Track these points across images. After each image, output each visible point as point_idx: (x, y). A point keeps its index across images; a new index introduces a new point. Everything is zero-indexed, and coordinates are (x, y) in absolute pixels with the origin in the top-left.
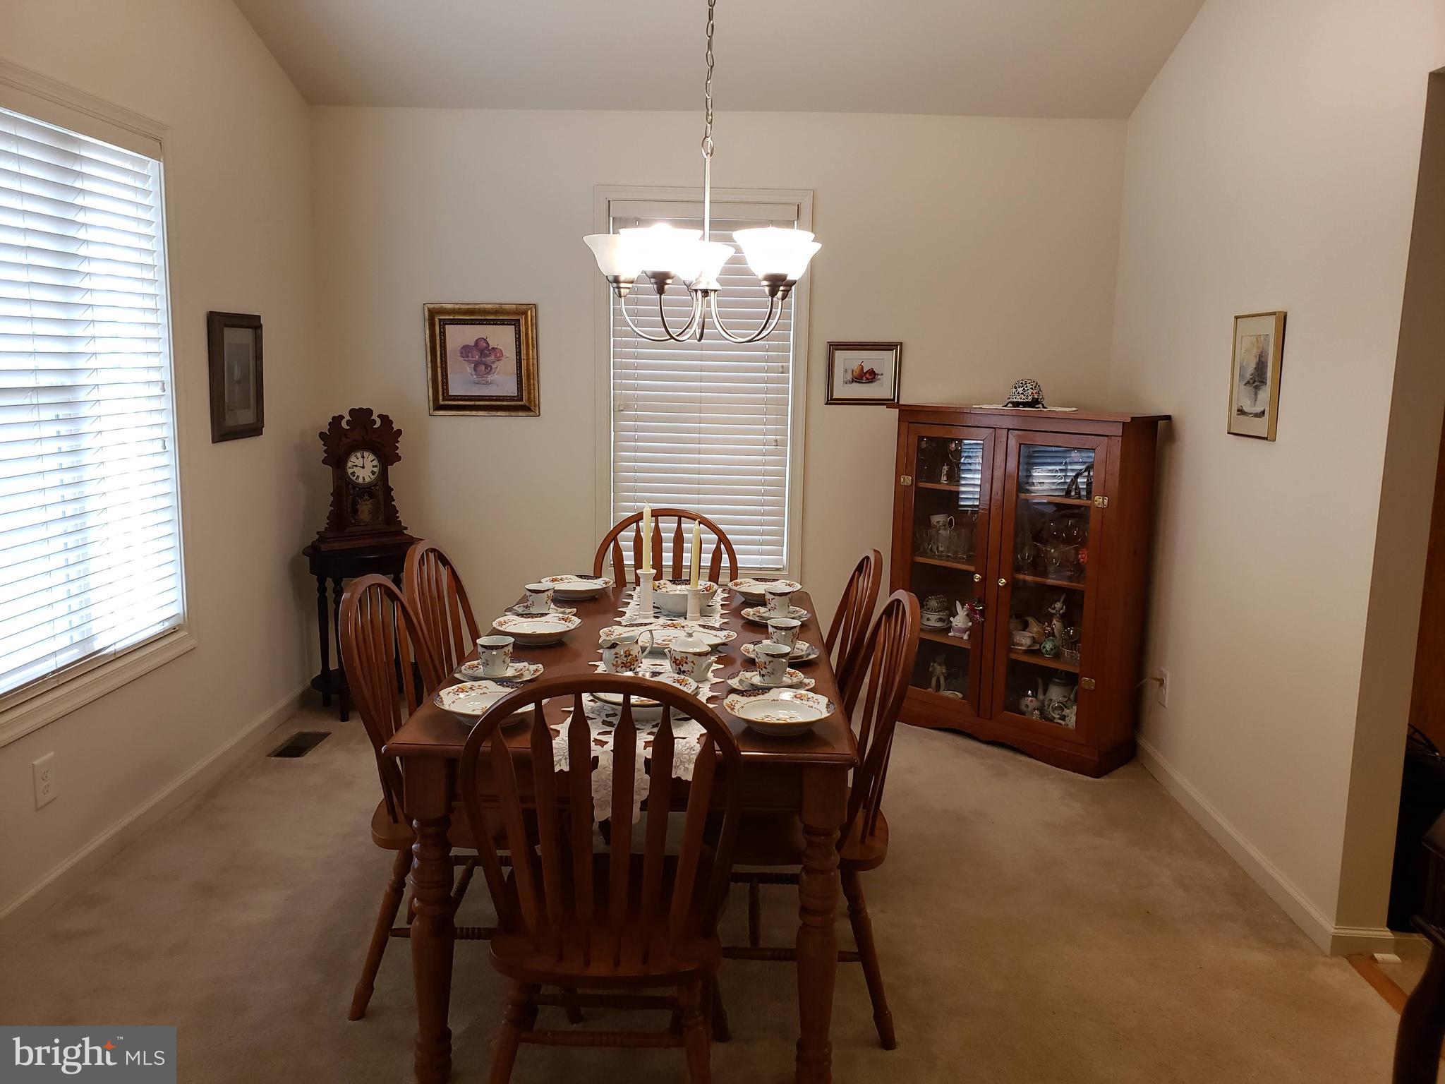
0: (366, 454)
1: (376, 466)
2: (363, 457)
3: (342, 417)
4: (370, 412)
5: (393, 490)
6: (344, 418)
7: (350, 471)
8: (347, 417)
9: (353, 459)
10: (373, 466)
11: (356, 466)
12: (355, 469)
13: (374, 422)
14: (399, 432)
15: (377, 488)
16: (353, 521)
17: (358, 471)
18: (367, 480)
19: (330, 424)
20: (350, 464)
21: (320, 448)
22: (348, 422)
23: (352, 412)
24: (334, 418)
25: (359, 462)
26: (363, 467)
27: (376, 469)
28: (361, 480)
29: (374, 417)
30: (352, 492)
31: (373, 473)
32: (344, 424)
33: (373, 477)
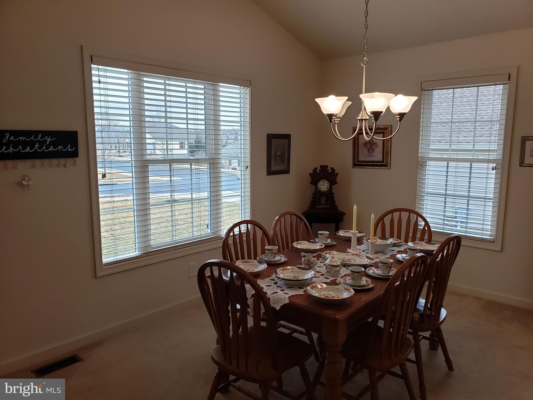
0: (325, 181)
1: (328, 185)
2: (324, 182)
3: (317, 168)
4: (327, 166)
5: (334, 194)
6: (318, 168)
7: (319, 187)
8: (319, 168)
9: (320, 182)
10: (327, 185)
11: (321, 185)
12: (321, 186)
13: (328, 170)
14: (338, 174)
15: (328, 193)
16: (319, 204)
17: (322, 187)
18: (325, 190)
19: (313, 170)
20: (319, 184)
21: (309, 179)
22: (319, 170)
23: (321, 166)
24: (315, 168)
25: (322, 184)
26: (324, 186)
27: (328, 187)
28: (322, 190)
29: (329, 168)
30: (319, 194)
31: (327, 188)
32: (318, 170)
33: (327, 189)
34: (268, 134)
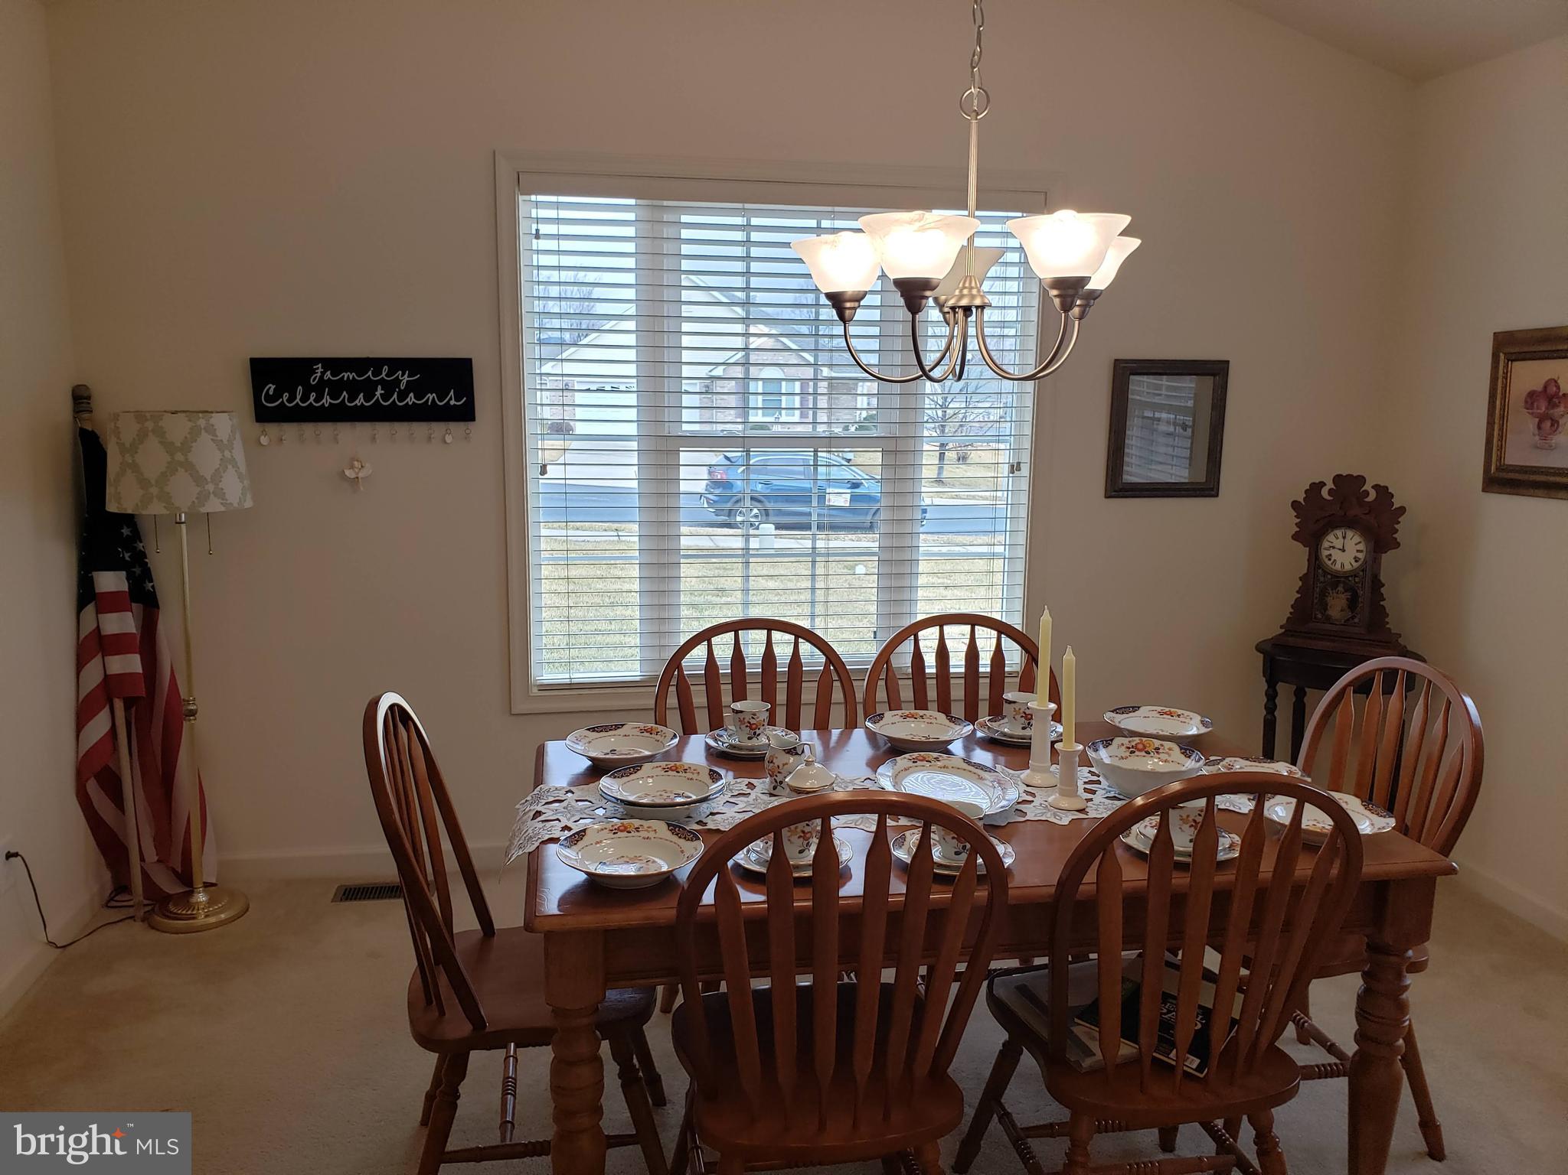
0: (1349, 534)
1: (1361, 551)
2: (1344, 538)
3: (1323, 484)
4: (1361, 480)
5: (1383, 585)
6: (1325, 484)
7: (1325, 553)
8: (1330, 485)
9: (1331, 537)
10: (1358, 551)
11: (1334, 547)
12: (1332, 551)
13: (1367, 493)
14: (1402, 510)
15: (1357, 580)
16: (1319, 616)
17: (1336, 555)
18: (1348, 567)
19: (1306, 492)
20: (1326, 544)
21: (1290, 521)
22: (1330, 492)
23: (1338, 479)
24: (1313, 485)
25: (1338, 543)
26: (1343, 550)
27: (1361, 556)
28: (1337, 567)
29: (1367, 487)
30: (1322, 579)
31: (1356, 560)
32: (1325, 493)
33: (1356, 565)
34: (1116, 360)
